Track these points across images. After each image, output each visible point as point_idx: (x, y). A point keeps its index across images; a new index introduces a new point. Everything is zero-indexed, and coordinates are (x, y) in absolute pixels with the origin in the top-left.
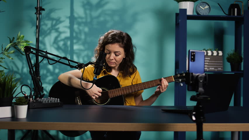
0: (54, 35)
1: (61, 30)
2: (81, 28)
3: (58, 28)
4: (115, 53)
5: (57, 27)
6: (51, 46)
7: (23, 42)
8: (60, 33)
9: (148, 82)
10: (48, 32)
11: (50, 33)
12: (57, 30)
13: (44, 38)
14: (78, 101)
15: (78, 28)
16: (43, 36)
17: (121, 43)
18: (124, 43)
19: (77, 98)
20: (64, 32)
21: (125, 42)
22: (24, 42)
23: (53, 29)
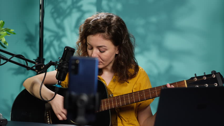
0: (75, 15)
1: (85, 8)
2: (112, 4)
3: (81, 6)
4: (99, 47)
5: (79, 4)
6: (72, 31)
7: (2, 30)
8: (84, 13)
9: (147, 90)
10: (68, 11)
11: (70, 14)
12: (79, 9)
13: (62, 21)
14: (48, 117)
15: (108, 5)
16: (62, 18)
17: (106, 34)
18: (110, 33)
19: (47, 113)
20: (89, 12)
21: (113, 31)
22: (4, 31)
23: (74, 8)
